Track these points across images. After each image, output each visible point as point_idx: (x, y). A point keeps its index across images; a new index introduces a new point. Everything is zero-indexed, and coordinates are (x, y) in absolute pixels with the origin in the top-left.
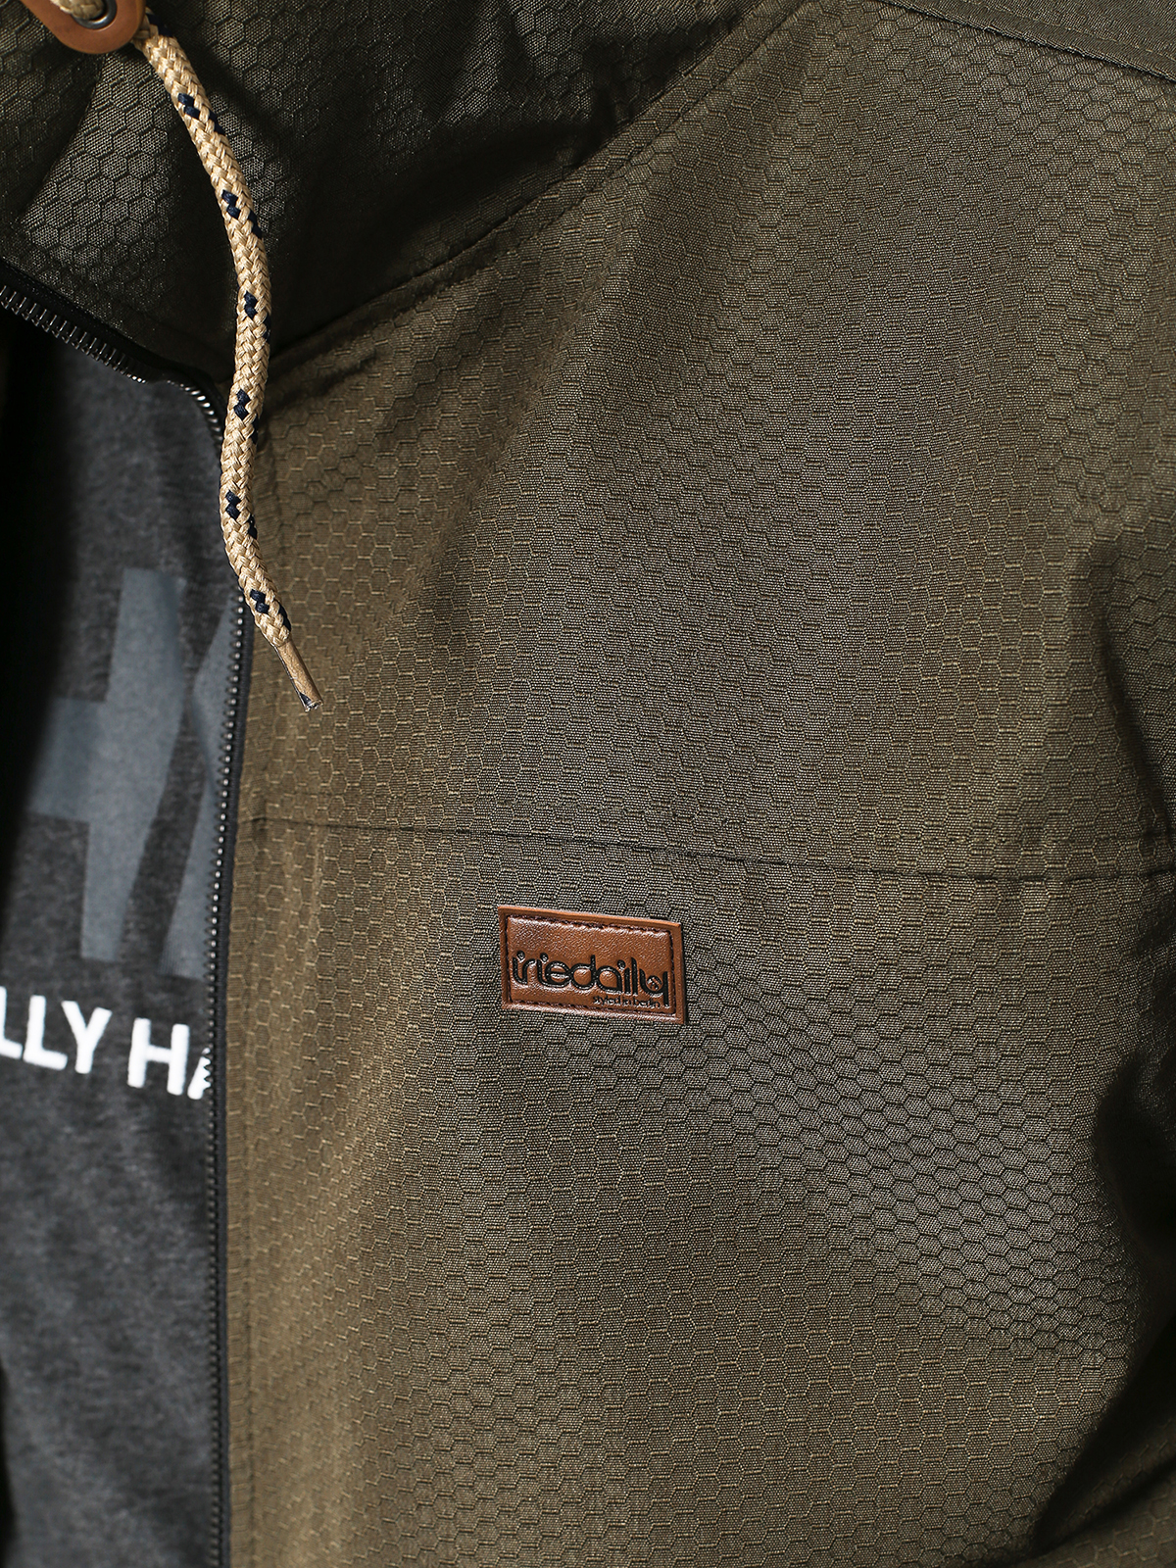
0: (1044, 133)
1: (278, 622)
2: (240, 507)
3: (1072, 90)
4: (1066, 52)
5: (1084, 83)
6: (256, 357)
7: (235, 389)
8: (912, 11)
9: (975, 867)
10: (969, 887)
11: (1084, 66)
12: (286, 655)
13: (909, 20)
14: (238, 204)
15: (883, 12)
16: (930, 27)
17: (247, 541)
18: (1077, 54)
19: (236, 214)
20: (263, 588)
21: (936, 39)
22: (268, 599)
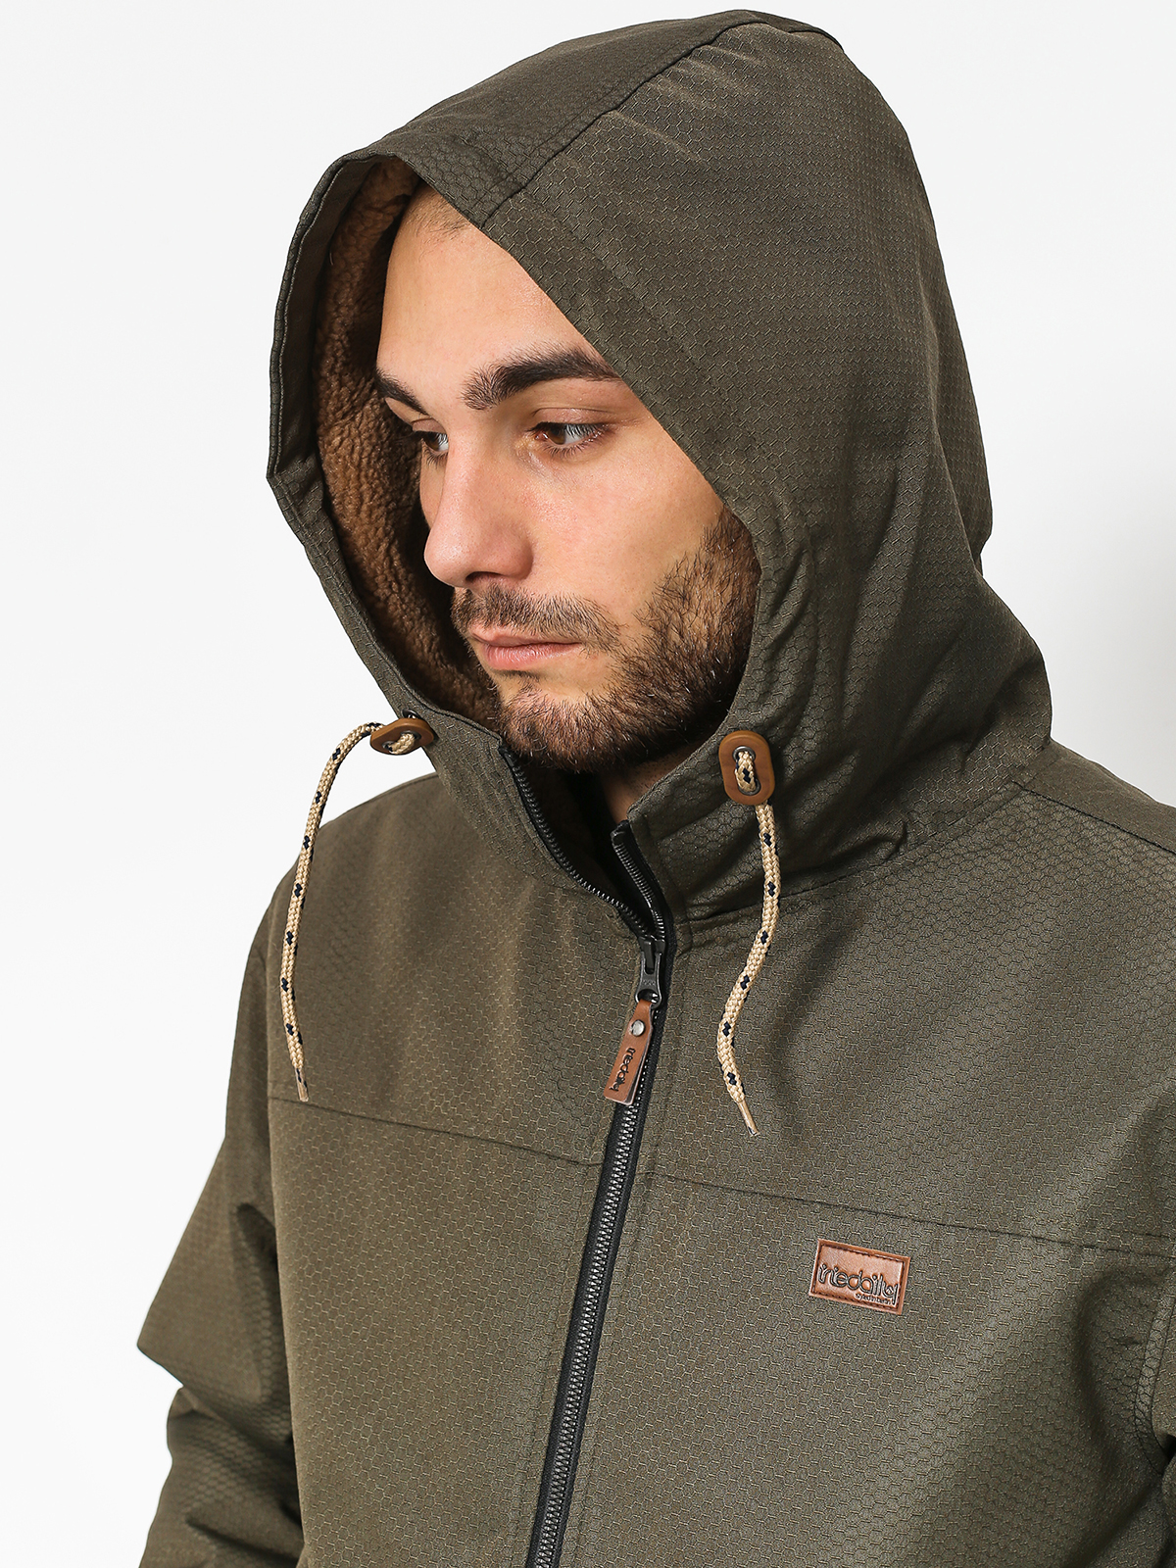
0: (1141, 882)
1: (740, 1090)
2: (730, 1031)
3: (1157, 864)
4: (1154, 844)
5: (1163, 862)
6: (759, 962)
7: (744, 974)
8: (1073, 809)
9: (1061, 1236)
10: (1057, 1246)
11: (1162, 853)
12: (742, 1107)
13: (1072, 813)
14: (775, 890)
15: (1057, 808)
16: (1083, 819)
17: (730, 1048)
18: (1159, 846)
19: (772, 894)
20: (735, 1073)
21: (1087, 825)
22: (737, 1078)
